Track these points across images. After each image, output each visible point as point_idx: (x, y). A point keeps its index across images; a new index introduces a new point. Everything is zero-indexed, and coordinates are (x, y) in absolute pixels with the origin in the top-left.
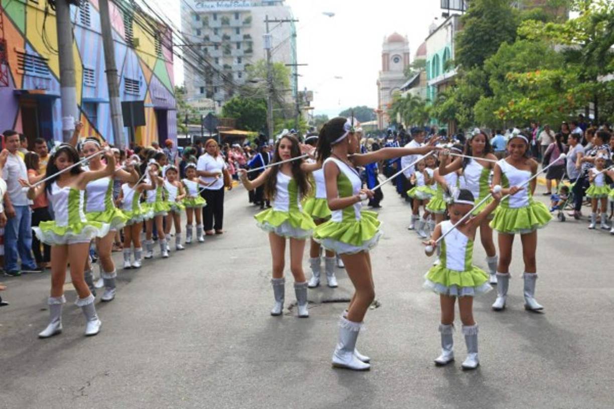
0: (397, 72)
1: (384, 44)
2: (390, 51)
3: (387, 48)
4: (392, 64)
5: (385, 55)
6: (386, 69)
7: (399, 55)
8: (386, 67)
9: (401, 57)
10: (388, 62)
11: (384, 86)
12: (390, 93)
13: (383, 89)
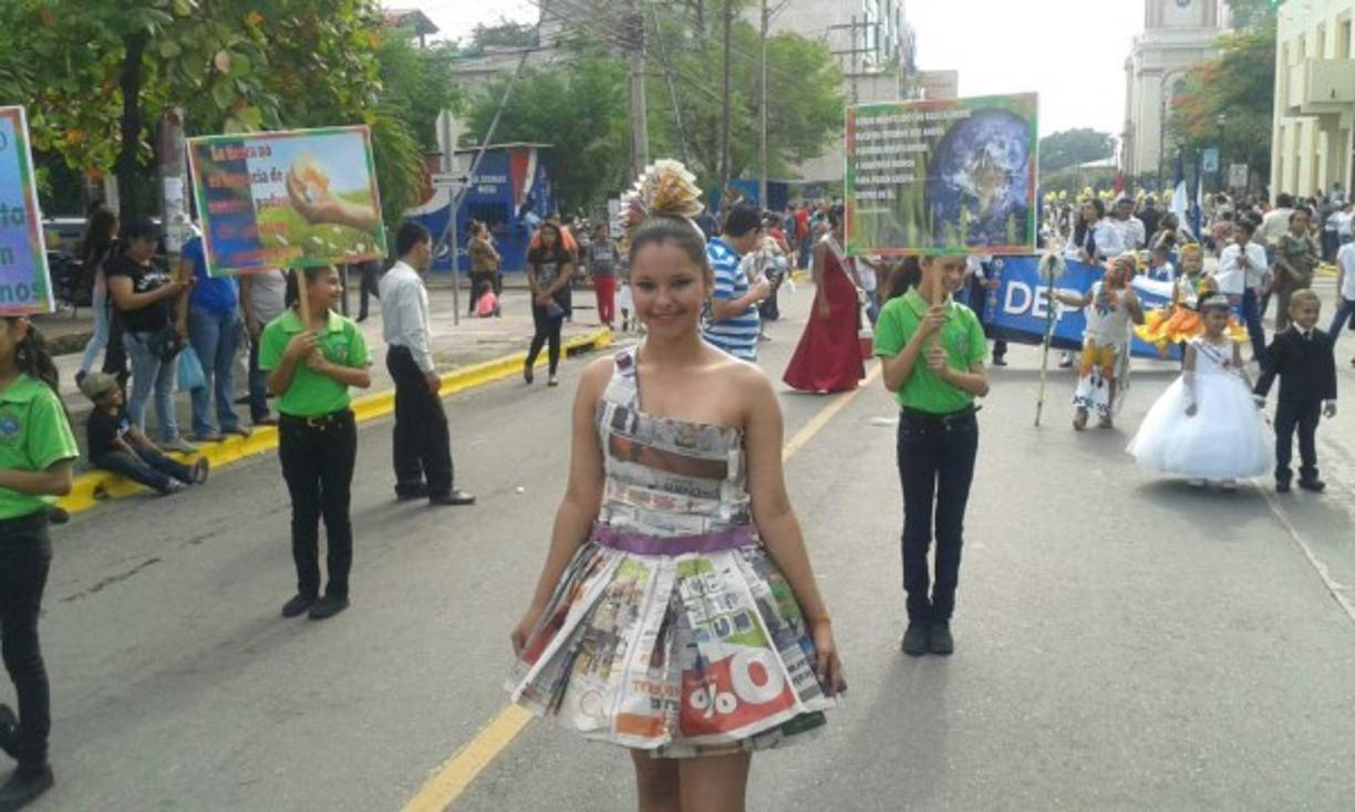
0: (1181, 29)
4: (1172, 10)
6: (1157, 19)
8: (1154, 17)
11: (1146, 66)
12: (1163, 83)
13: (1144, 73)
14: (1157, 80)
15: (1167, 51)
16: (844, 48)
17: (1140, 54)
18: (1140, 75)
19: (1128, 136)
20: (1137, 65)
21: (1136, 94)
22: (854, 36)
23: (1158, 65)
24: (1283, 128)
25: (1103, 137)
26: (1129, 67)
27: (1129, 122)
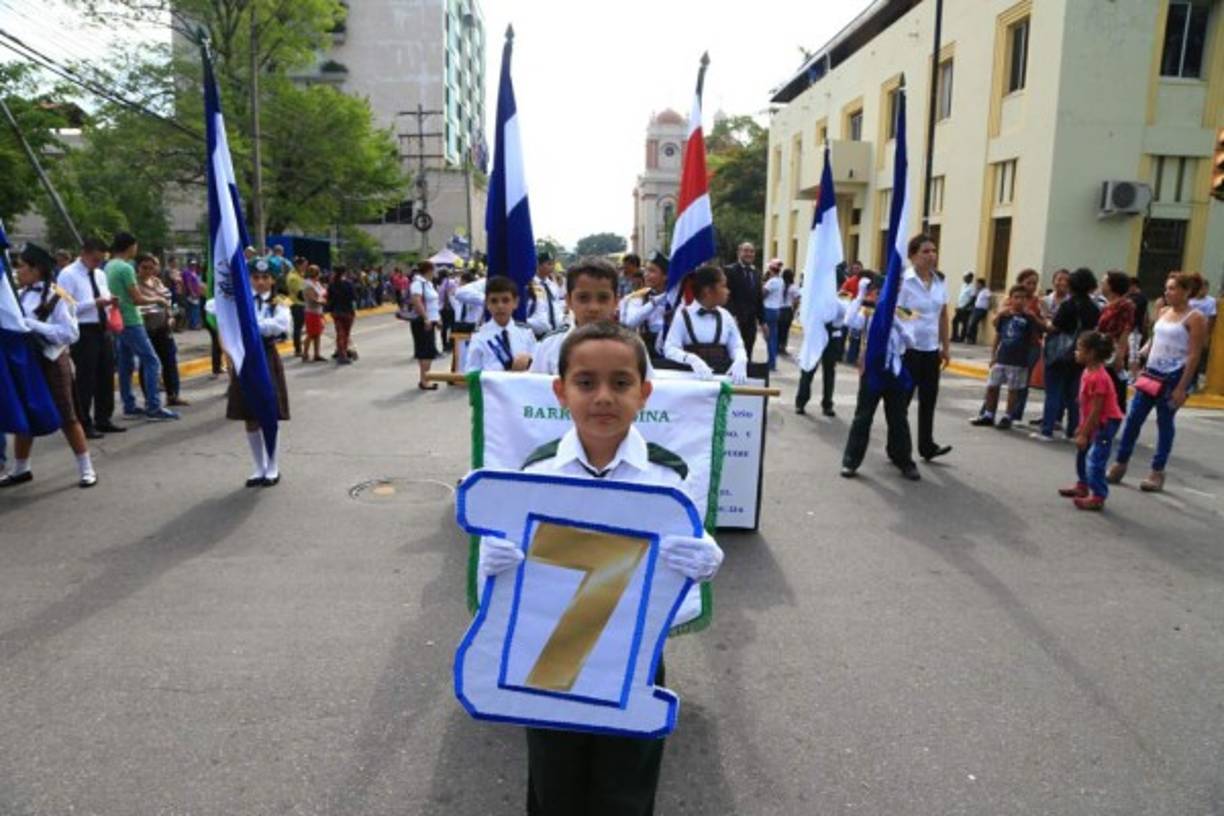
0: (669, 170)
1: (652, 124)
2: (660, 136)
3: (655, 131)
4: (663, 158)
5: (652, 144)
6: (653, 164)
7: (675, 145)
8: (652, 162)
9: (677, 148)
10: (657, 153)
11: (648, 192)
12: (658, 204)
13: (647, 196)
14: (653, 202)
15: (660, 183)
16: (411, 132)
17: (643, 185)
18: (644, 198)
19: (635, 238)
20: (641, 192)
21: (640, 210)
22: (420, 121)
23: (654, 192)
24: (776, 217)
25: (620, 239)
26: (636, 194)
27: (636, 229)
